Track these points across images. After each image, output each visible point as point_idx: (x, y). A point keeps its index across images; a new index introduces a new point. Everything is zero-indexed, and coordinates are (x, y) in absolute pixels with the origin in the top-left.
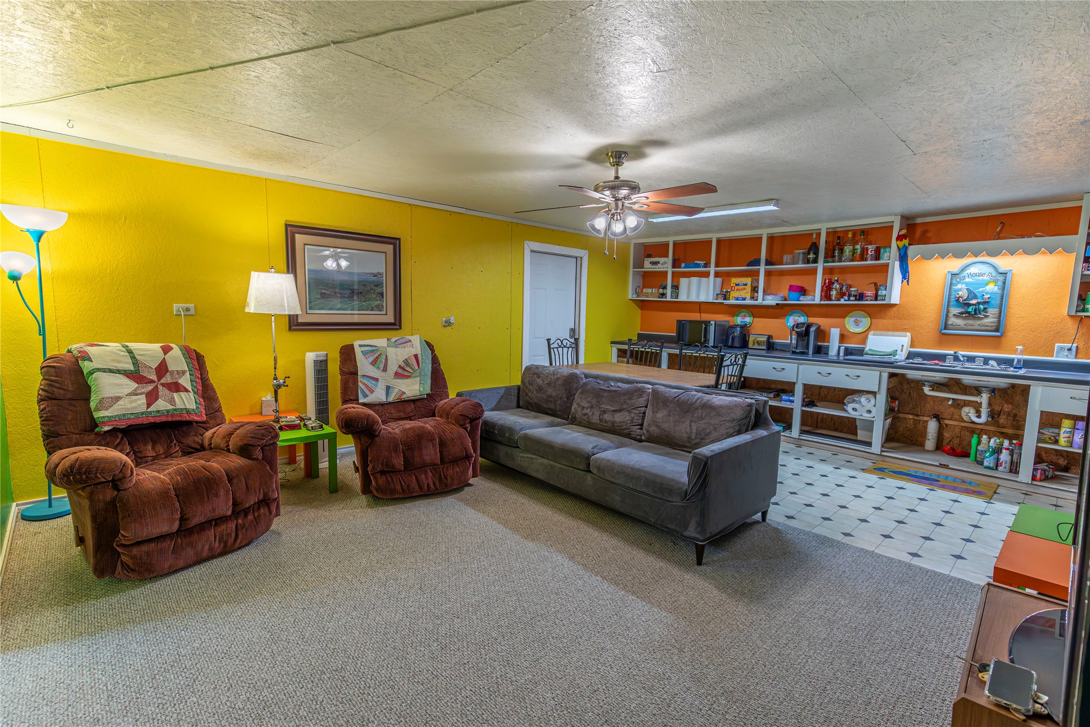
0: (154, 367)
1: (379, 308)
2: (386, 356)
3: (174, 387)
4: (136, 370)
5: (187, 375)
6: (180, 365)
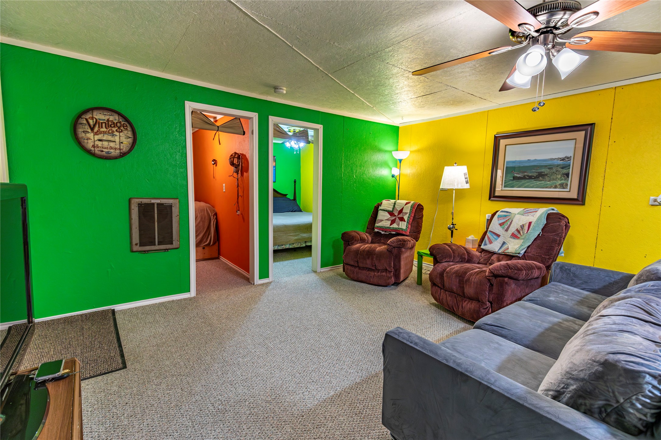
0: (399, 210)
2: (512, 220)
3: (402, 219)
4: (393, 211)
5: (408, 215)
6: (407, 210)
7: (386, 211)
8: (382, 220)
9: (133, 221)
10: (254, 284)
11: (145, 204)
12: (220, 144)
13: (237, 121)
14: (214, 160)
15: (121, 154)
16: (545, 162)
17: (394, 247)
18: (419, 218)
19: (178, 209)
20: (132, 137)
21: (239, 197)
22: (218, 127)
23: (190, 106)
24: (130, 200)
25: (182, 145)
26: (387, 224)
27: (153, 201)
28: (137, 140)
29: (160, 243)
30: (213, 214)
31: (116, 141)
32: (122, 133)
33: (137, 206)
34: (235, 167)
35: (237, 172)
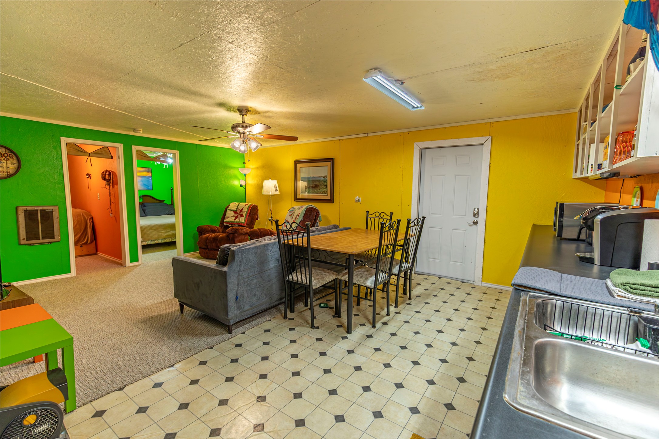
0: (240, 210)
1: (325, 192)
3: (242, 216)
4: (236, 210)
5: (246, 212)
6: (245, 209)
7: (232, 210)
8: (229, 217)
9: (20, 222)
10: (126, 266)
11: (30, 210)
12: (92, 166)
13: (106, 149)
14: (88, 174)
15: (8, 176)
16: (317, 179)
17: (230, 234)
18: (253, 215)
19: (58, 213)
20: (17, 163)
21: (111, 203)
22: (89, 153)
23: (64, 140)
24: (17, 208)
25: (59, 168)
26: (232, 219)
27: (36, 208)
28: (22, 166)
29: (43, 238)
30: (89, 218)
31: (4, 166)
32: (9, 161)
33: (23, 212)
34: (107, 181)
35: (109, 185)
